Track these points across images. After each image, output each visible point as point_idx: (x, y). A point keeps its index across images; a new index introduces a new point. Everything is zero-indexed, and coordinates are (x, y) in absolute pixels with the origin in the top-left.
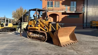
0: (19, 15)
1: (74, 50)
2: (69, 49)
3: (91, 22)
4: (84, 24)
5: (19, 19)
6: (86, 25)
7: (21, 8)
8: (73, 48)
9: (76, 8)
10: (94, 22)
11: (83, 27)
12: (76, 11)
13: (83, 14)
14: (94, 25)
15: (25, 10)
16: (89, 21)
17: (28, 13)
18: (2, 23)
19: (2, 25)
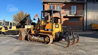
0: (19, 18)
1: (82, 50)
3: (90, 25)
4: (84, 27)
6: (86, 28)
7: (21, 12)
9: (77, 11)
10: (93, 25)
11: (83, 30)
12: (76, 14)
13: (83, 18)
14: (94, 28)
15: (26, 14)
16: (88, 24)
17: (28, 16)
18: (6, 26)
19: (6, 28)
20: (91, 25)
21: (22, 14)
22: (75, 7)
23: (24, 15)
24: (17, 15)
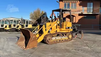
0: (36, 16)
5: (37, 21)
7: (38, 10)
9: (93, 9)
12: (93, 12)
13: (100, 15)
15: (42, 12)
17: (45, 14)
18: (22, 24)
19: (23, 26)
21: (39, 12)
22: (92, 4)
23: (41, 13)
24: (34, 13)
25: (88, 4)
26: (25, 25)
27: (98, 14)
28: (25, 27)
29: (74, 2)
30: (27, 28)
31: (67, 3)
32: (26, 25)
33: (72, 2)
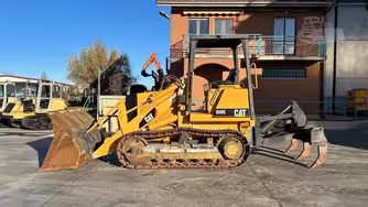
0: (91, 70)
1: (272, 197)
2: (255, 193)
3: (350, 93)
4: (326, 101)
8: (270, 191)
10: (362, 93)
11: (321, 114)
12: (294, 55)
13: (322, 66)
14: (361, 104)
15: (114, 54)
16: (342, 91)
17: (122, 61)
18: (28, 99)
19: (28, 105)
20: (351, 95)
21: (100, 56)
22: (291, 23)
23: (108, 58)
24: (84, 57)
25: (278, 23)
26: (37, 101)
27: (316, 61)
28: (38, 110)
29: (224, 15)
30: (44, 111)
31: (198, 20)
32: (42, 102)
33: (217, 15)
